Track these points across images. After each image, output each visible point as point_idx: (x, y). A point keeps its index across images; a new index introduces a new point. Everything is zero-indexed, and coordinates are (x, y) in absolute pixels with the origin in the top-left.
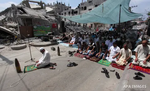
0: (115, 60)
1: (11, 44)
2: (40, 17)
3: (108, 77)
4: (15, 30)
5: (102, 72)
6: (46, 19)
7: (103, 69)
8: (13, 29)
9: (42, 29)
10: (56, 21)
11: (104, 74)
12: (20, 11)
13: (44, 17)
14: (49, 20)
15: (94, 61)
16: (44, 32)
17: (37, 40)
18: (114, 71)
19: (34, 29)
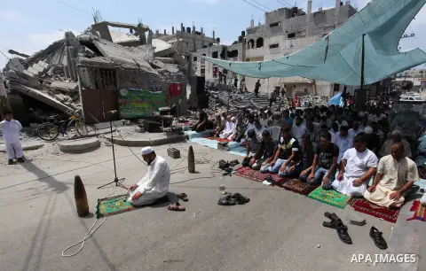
0: (362, 189)
1: (60, 137)
2: (138, 65)
3: (347, 239)
4: (70, 99)
5: (325, 225)
7: (327, 215)
8: (65, 97)
9: (142, 97)
10: (181, 76)
11: (334, 232)
12: (87, 49)
14: (162, 73)
15: (296, 191)
17: (129, 127)
18: (363, 223)
19: (121, 96)
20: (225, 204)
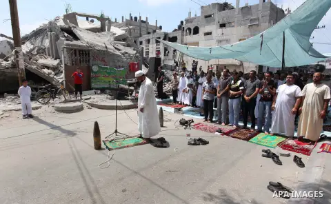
2: (106, 47)
3: (280, 163)
4: (53, 73)
5: (264, 156)
6: (118, 53)
7: (263, 151)
8: (49, 71)
9: (108, 73)
10: (137, 57)
11: (270, 160)
12: (66, 34)
13: (113, 48)
14: (123, 54)
15: (240, 138)
16: (111, 80)
18: (289, 155)
19: (93, 72)
20: (193, 144)
